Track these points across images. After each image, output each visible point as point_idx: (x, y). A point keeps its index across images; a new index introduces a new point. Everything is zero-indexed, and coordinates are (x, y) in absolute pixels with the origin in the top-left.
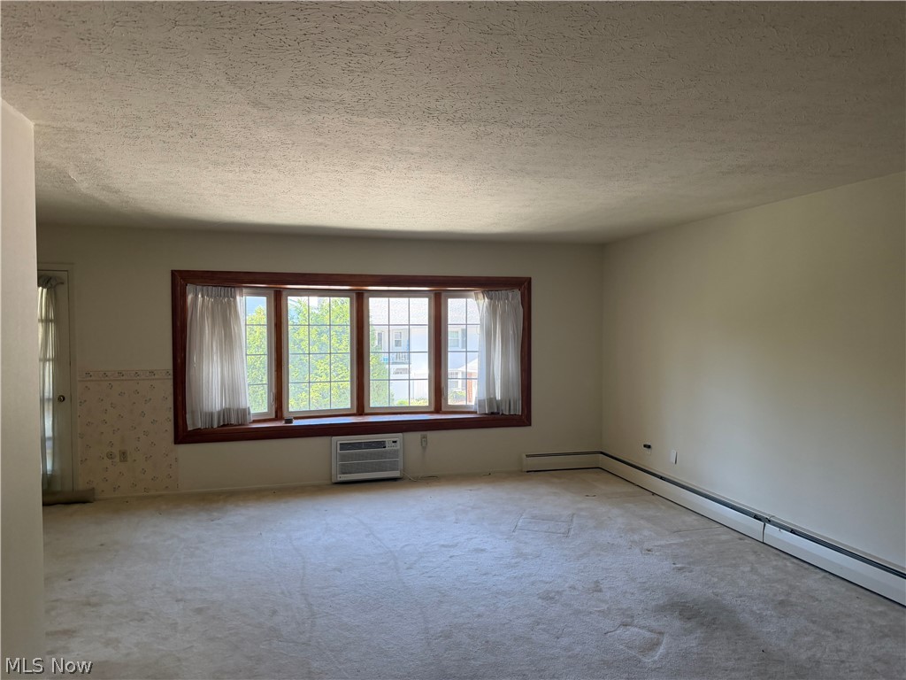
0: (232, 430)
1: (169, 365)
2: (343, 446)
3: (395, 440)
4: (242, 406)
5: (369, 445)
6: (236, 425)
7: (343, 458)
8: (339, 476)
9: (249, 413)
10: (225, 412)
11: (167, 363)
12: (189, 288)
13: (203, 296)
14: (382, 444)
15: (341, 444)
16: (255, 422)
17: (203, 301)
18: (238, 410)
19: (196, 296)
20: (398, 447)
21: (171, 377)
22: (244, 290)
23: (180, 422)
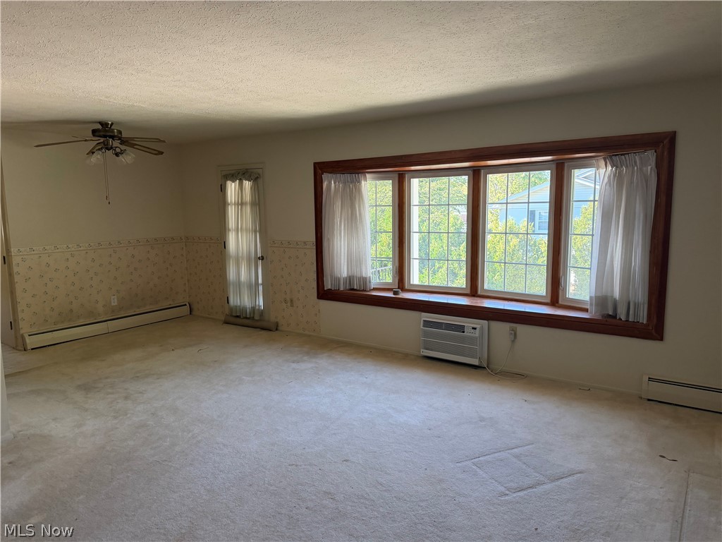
0: (356, 294)
1: (313, 239)
2: (427, 323)
3: (475, 326)
4: (364, 275)
5: (449, 327)
6: (358, 290)
7: (426, 334)
8: (422, 350)
9: (370, 282)
10: (350, 279)
11: (312, 238)
12: (325, 176)
13: (335, 183)
14: (461, 329)
15: (424, 321)
16: (375, 289)
17: (335, 186)
18: (360, 278)
19: (330, 183)
20: (477, 335)
21: (315, 247)
22: (368, 175)
23: (320, 283)
